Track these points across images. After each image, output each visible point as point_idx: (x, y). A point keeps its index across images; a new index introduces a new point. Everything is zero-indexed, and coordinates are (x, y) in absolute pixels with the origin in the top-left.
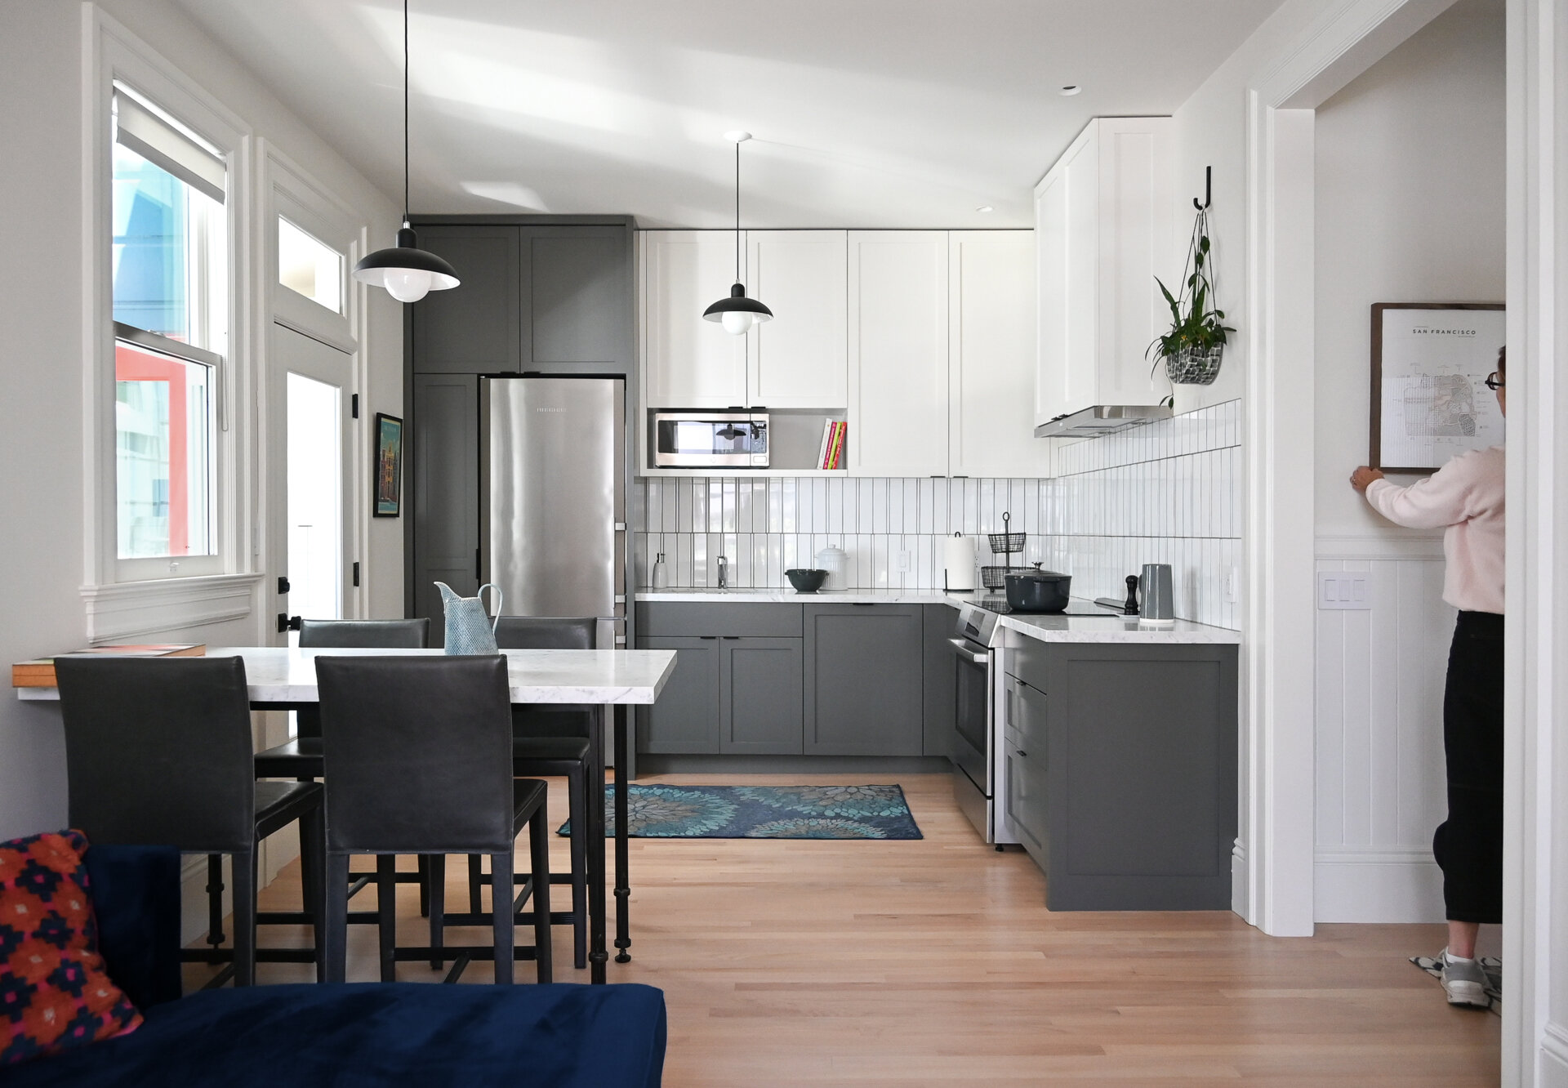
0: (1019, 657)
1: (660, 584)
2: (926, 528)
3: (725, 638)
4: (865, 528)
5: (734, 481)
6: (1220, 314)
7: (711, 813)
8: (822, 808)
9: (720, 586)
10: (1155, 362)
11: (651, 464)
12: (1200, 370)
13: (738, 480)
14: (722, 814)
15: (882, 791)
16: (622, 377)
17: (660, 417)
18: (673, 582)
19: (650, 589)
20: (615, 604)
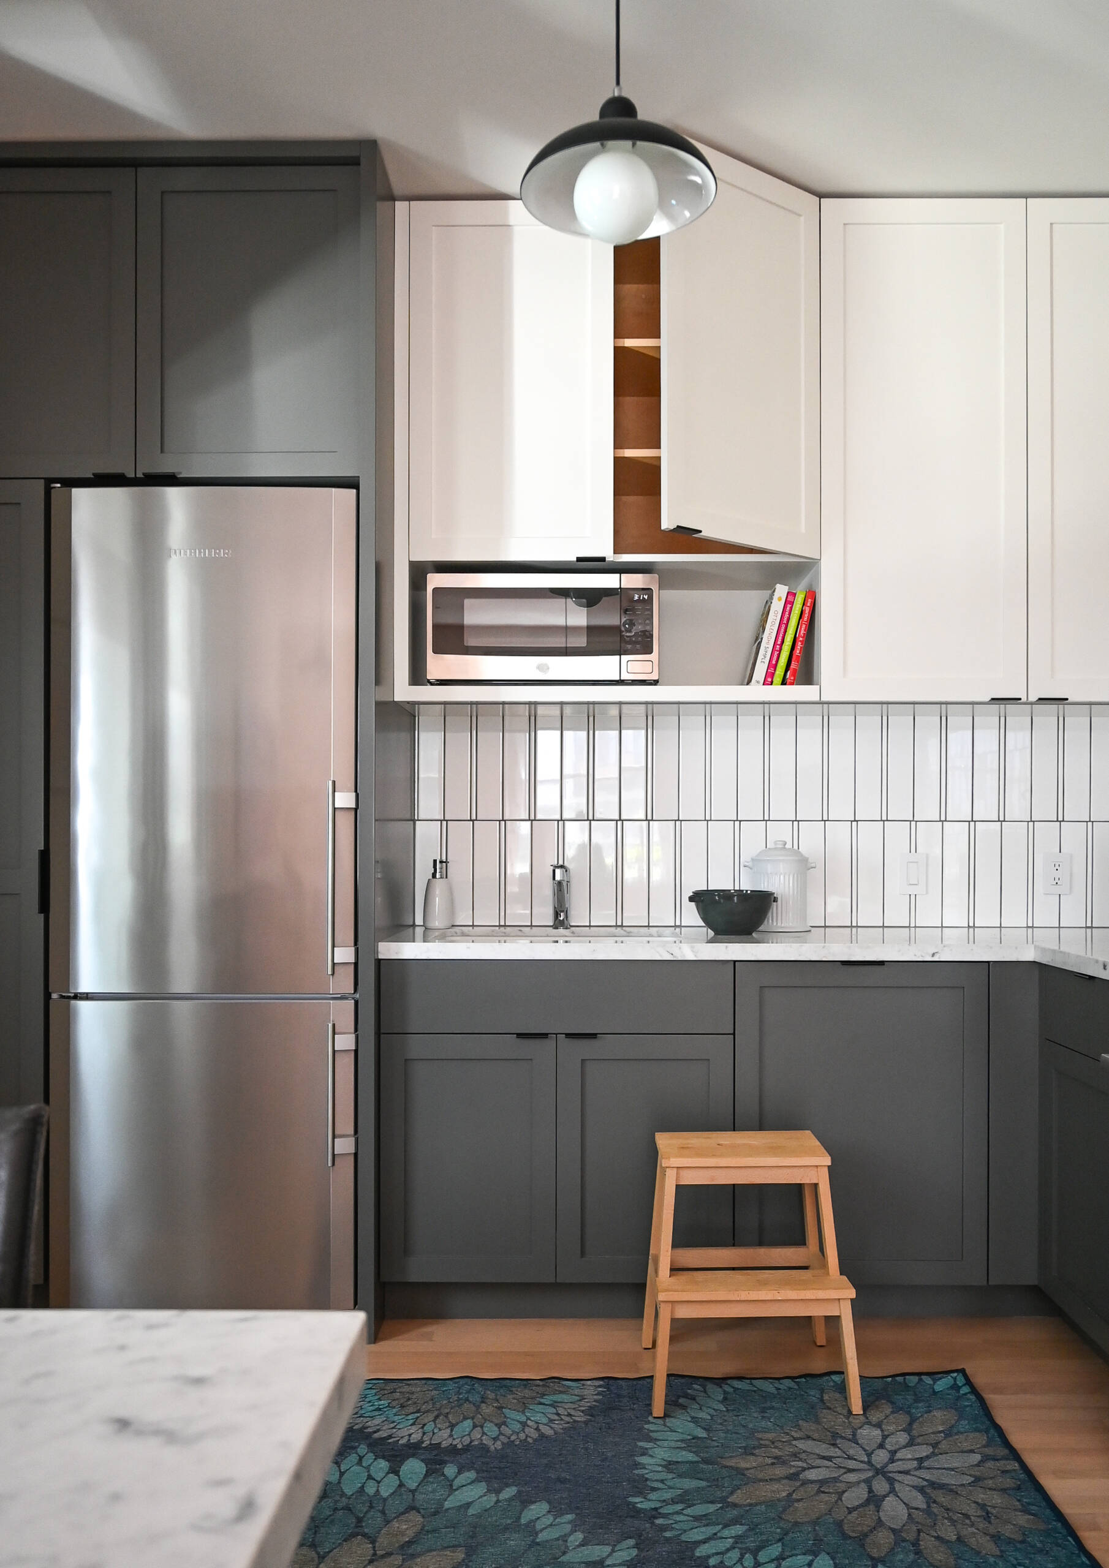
1: (437, 921)
2: (959, 807)
3: (569, 1036)
4: (840, 809)
5: (584, 716)
9: (559, 924)
11: (418, 676)
13: (591, 710)
16: (351, 483)
17: (435, 581)
18: (463, 918)
19: (419, 931)
20: (334, 964)
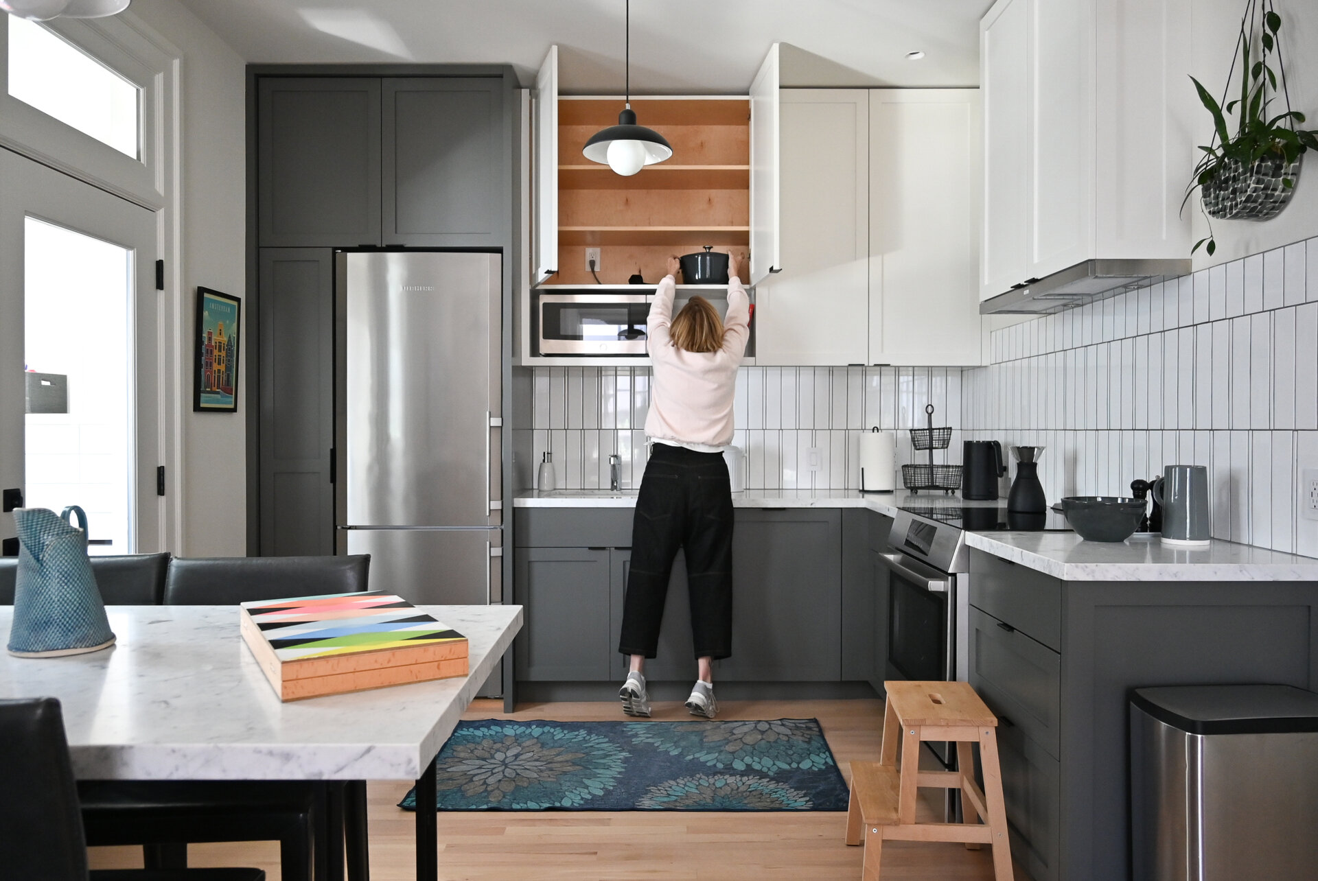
0: (991, 585)
1: (546, 486)
2: (840, 422)
3: (616, 548)
4: (773, 423)
5: (628, 373)
6: (1299, 117)
7: (597, 766)
8: (730, 756)
9: (614, 488)
10: (1187, 193)
11: (535, 352)
12: (1267, 196)
13: (633, 371)
14: (608, 767)
15: (797, 728)
16: (499, 250)
17: (544, 299)
18: (561, 485)
19: (535, 492)
20: (490, 510)
